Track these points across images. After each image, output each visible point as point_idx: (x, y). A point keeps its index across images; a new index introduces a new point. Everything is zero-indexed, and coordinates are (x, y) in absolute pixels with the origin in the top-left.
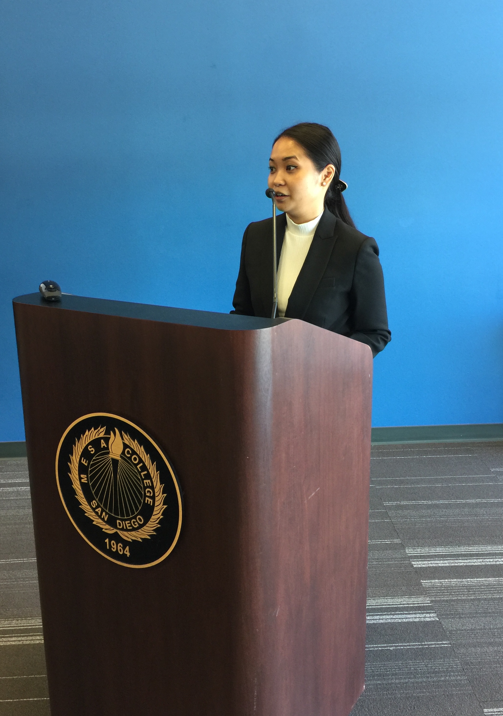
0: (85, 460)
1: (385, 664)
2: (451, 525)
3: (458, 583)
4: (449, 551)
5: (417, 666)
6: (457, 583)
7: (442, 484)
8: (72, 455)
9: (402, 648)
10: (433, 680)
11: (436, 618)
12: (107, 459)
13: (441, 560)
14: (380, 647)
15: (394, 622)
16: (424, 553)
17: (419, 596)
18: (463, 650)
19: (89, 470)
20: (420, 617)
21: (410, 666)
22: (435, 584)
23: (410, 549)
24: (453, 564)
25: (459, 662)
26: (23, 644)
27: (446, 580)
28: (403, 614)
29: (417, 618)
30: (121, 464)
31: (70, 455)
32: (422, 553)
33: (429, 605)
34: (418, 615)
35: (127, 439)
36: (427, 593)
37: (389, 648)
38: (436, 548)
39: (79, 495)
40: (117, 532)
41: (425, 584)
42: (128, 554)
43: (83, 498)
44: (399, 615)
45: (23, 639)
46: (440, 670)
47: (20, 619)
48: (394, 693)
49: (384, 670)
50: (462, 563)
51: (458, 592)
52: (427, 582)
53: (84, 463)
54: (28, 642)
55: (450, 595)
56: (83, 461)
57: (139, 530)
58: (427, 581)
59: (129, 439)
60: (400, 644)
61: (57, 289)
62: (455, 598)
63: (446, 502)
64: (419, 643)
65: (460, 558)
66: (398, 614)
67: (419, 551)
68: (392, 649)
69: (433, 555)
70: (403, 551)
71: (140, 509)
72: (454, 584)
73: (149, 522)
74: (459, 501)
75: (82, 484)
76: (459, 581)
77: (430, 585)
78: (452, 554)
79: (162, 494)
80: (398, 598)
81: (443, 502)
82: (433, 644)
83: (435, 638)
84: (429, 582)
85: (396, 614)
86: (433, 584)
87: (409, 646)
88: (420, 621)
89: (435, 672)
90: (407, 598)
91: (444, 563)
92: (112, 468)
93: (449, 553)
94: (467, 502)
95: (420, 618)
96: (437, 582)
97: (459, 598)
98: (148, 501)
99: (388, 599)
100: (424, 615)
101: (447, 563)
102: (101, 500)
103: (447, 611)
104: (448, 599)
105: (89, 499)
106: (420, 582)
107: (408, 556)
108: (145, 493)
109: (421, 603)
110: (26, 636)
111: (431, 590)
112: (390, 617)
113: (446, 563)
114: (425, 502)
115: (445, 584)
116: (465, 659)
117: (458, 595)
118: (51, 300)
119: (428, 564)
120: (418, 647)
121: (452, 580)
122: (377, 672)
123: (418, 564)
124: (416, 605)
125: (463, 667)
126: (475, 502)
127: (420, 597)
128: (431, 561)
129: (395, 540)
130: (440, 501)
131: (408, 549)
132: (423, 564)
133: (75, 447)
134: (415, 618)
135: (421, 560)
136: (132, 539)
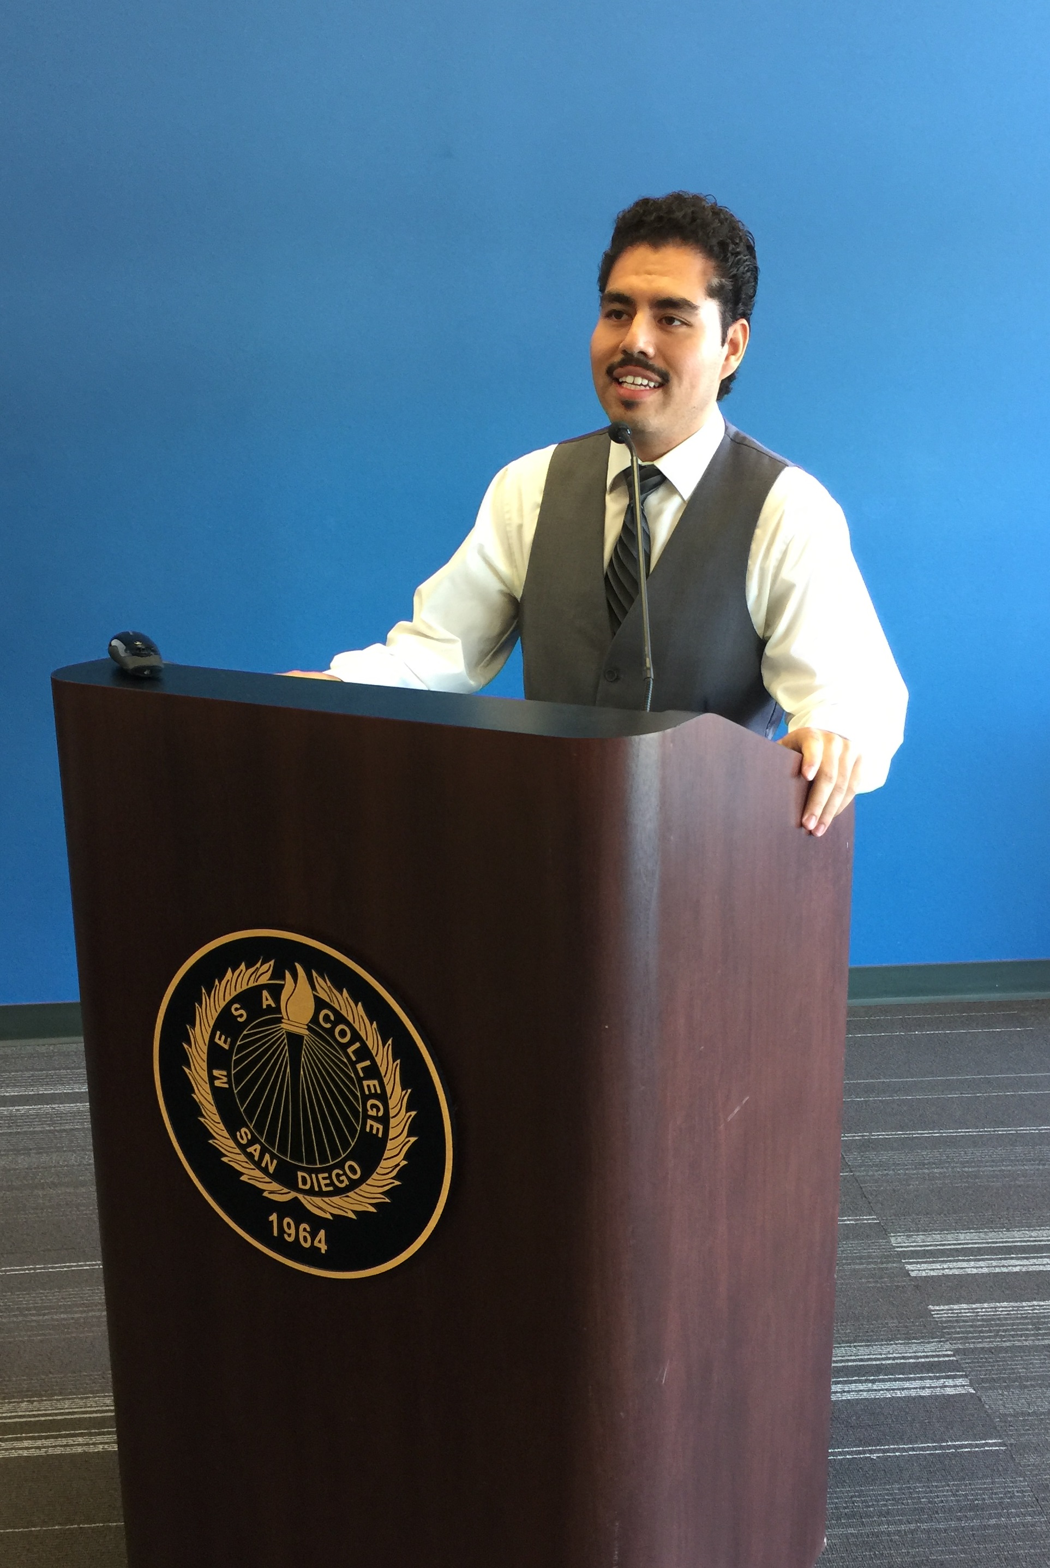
0: (223, 1037)
1: (862, 1491)
2: (986, 1184)
3: (1013, 1310)
4: (988, 1239)
5: (934, 1495)
6: (1010, 1311)
7: (961, 1094)
8: (193, 1026)
9: (897, 1454)
10: (971, 1524)
11: (968, 1388)
12: (278, 1032)
13: (970, 1261)
14: (848, 1453)
15: (875, 1399)
16: (930, 1245)
17: (926, 1341)
18: (1033, 1459)
19: (232, 1058)
20: (933, 1385)
21: (917, 1495)
22: (961, 1313)
23: (899, 1236)
24: (997, 1270)
25: (1026, 1484)
26: (48, 1455)
27: (986, 1305)
28: (895, 1380)
29: (927, 1389)
30: (309, 1045)
31: (188, 1027)
32: (928, 1246)
33: (951, 1358)
34: (928, 1383)
35: (324, 988)
36: (943, 1332)
37: (868, 1455)
38: (958, 1233)
39: (208, 1116)
40: (296, 1198)
41: (938, 1314)
42: (323, 1248)
43: (219, 1123)
44: (887, 1383)
45: (47, 1443)
46: (986, 1501)
47: (36, 1399)
48: (887, 1555)
49: (860, 1504)
50: (1016, 1266)
51: (1013, 1330)
52: (943, 1310)
53: (221, 1043)
54: (58, 1451)
55: (995, 1336)
56: (220, 1039)
57: (349, 1194)
58: (942, 1307)
59: (329, 987)
60: (891, 1447)
61: (153, 651)
62: (1008, 1344)
63: (973, 1132)
64: (935, 1444)
65: (1012, 1256)
66: (883, 1381)
67: (920, 1241)
68: (875, 1458)
69: (950, 1249)
70: (884, 1241)
71: (353, 1145)
72: (1003, 1313)
73: (375, 1176)
74: (1001, 1131)
75: (215, 1091)
76: (1014, 1307)
77: (949, 1315)
78: (994, 1247)
79: (407, 1112)
80: (882, 1345)
81: (965, 1132)
82: (966, 1445)
83: (970, 1432)
84: (948, 1310)
85: (880, 1381)
86: (957, 1313)
87: (913, 1449)
88: (933, 1394)
89: (973, 1508)
90: (901, 1344)
91: (977, 1267)
92: (287, 1054)
93: (987, 1245)
94: (1019, 1132)
95: (933, 1387)
96: (965, 1309)
97: (1017, 1344)
98: (372, 1127)
99: (858, 1348)
100: (943, 1382)
101: (984, 1267)
102: (259, 1127)
103: (993, 1372)
104: (993, 1346)
105: (232, 1126)
106: (927, 1309)
107: (896, 1253)
108: (365, 1110)
109: (933, 1356)
110: (53, 1437)
111: (954, 1327)
112: (866, 1386)
113: (982, 1267)
114: (926, 1133)
115: (983, 1314)
116: (1040, 1477)
117: (1013, 1336)
118: (142, 675)
119: (943, 1269)
120: (932, 1452)
121: (997, 1304)
122: (845, 1508)
123: (919, 1270)
124: (923, 1360)
125: (1036, 1496)
126: (1037, 1131)
127: (929, 1343)
128: (948, 1263)
129: (865, 1217)
130: (959, 1130)
131: (894, 1236)
132: (930, 1270)
133: (201, 1007)
134: (924, 1388)
135: (925, 1260)
136: (334, 1213)
